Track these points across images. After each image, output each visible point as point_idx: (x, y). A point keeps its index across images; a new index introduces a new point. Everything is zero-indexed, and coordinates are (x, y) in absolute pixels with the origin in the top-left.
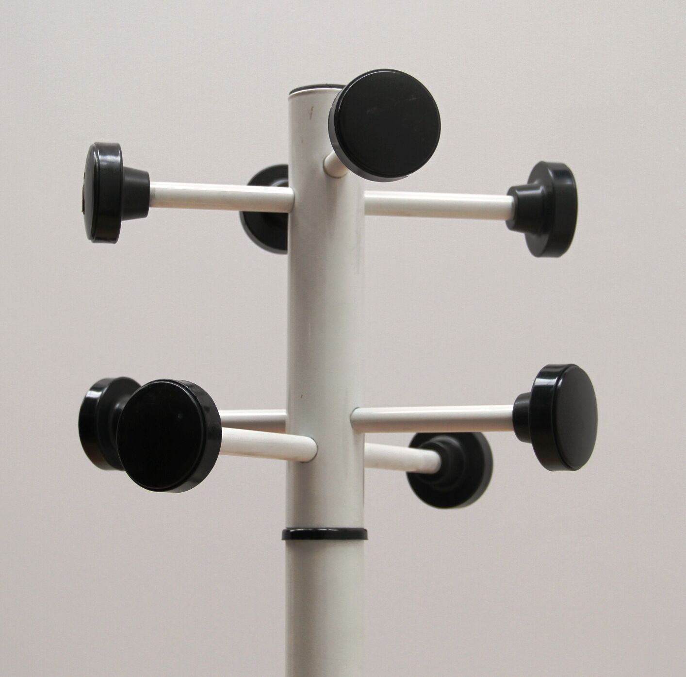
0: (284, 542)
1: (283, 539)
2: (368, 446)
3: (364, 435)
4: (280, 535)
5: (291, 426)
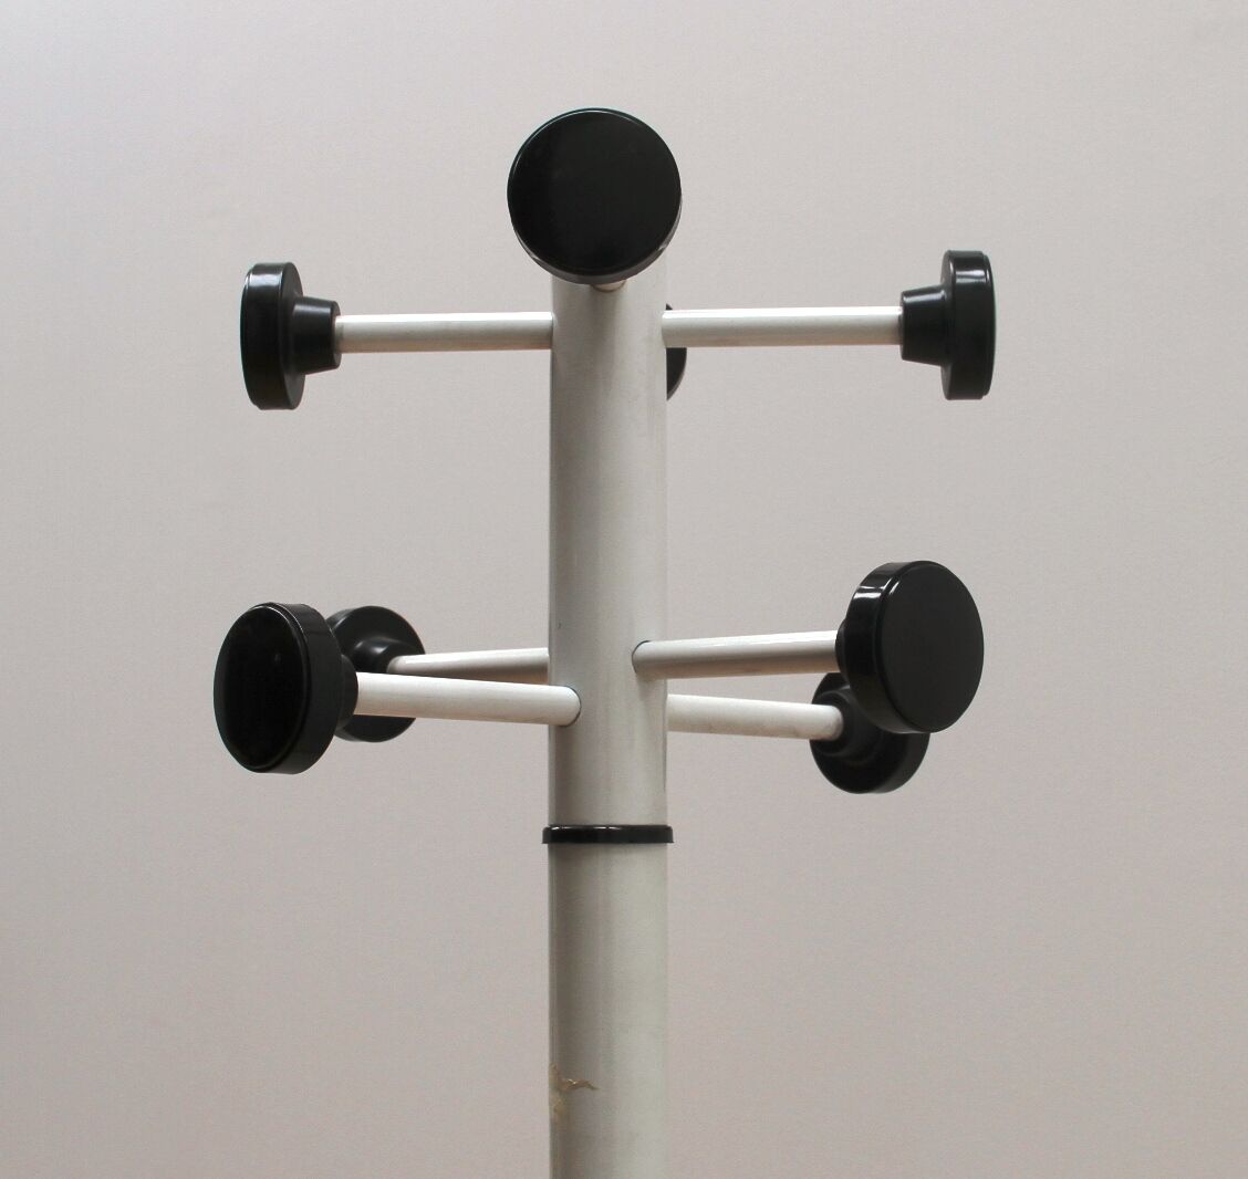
0: (546, 846)
1: (544, 842)
2: (674, 698)
3: (666, 683)
4: (540, 836)
5: (552, 673)
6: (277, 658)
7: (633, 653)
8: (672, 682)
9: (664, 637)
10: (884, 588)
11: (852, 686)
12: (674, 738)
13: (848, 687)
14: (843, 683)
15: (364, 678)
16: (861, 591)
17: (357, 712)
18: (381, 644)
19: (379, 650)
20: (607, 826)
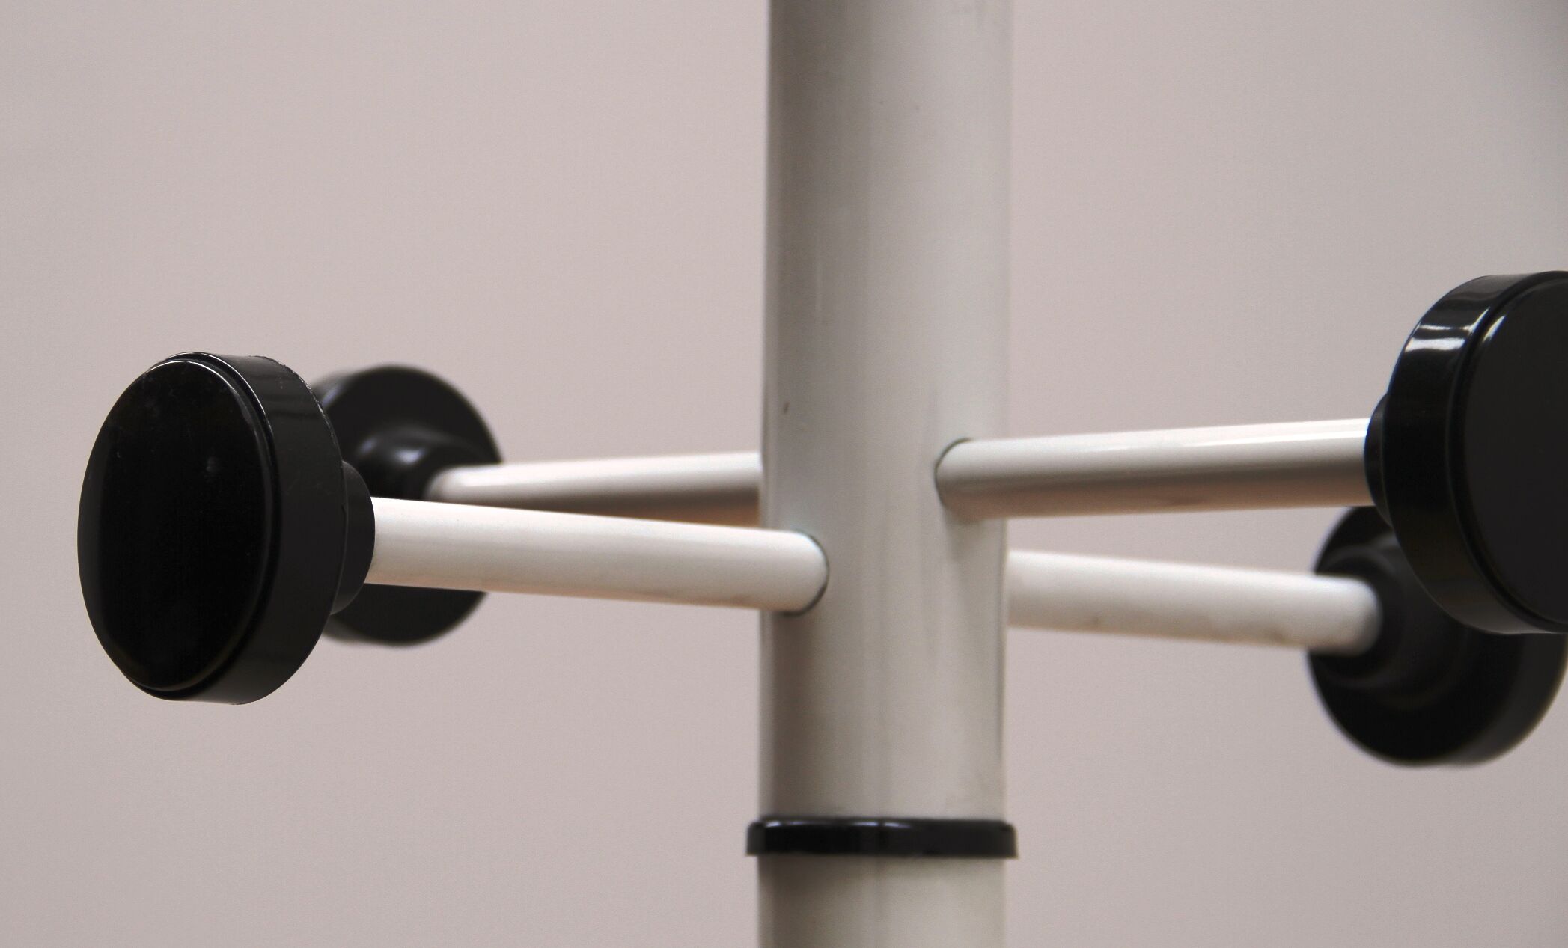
0: (753, 859)
1: (750, 852)
2: (1020, 559)
3: (1003, 526)
5: (769, 502)
6: (211, 465)
7: (938, 464)
8: (1018, 526)
9: (1004, 431)
10: (1471, 328)
11: (1400, 538)
12: (1020, 641)
13: (1391, 541)
14: (1381, 529)
15: (387, 511)
16: (1420, 334)
17: (371, 579)
18: (412, 445)
19: (409, 457)
20: (881, 820)
